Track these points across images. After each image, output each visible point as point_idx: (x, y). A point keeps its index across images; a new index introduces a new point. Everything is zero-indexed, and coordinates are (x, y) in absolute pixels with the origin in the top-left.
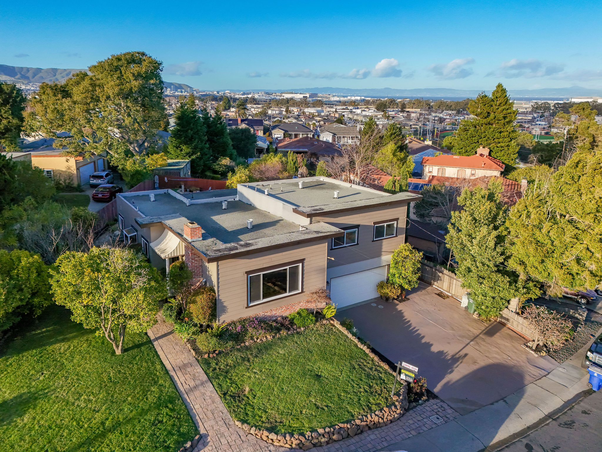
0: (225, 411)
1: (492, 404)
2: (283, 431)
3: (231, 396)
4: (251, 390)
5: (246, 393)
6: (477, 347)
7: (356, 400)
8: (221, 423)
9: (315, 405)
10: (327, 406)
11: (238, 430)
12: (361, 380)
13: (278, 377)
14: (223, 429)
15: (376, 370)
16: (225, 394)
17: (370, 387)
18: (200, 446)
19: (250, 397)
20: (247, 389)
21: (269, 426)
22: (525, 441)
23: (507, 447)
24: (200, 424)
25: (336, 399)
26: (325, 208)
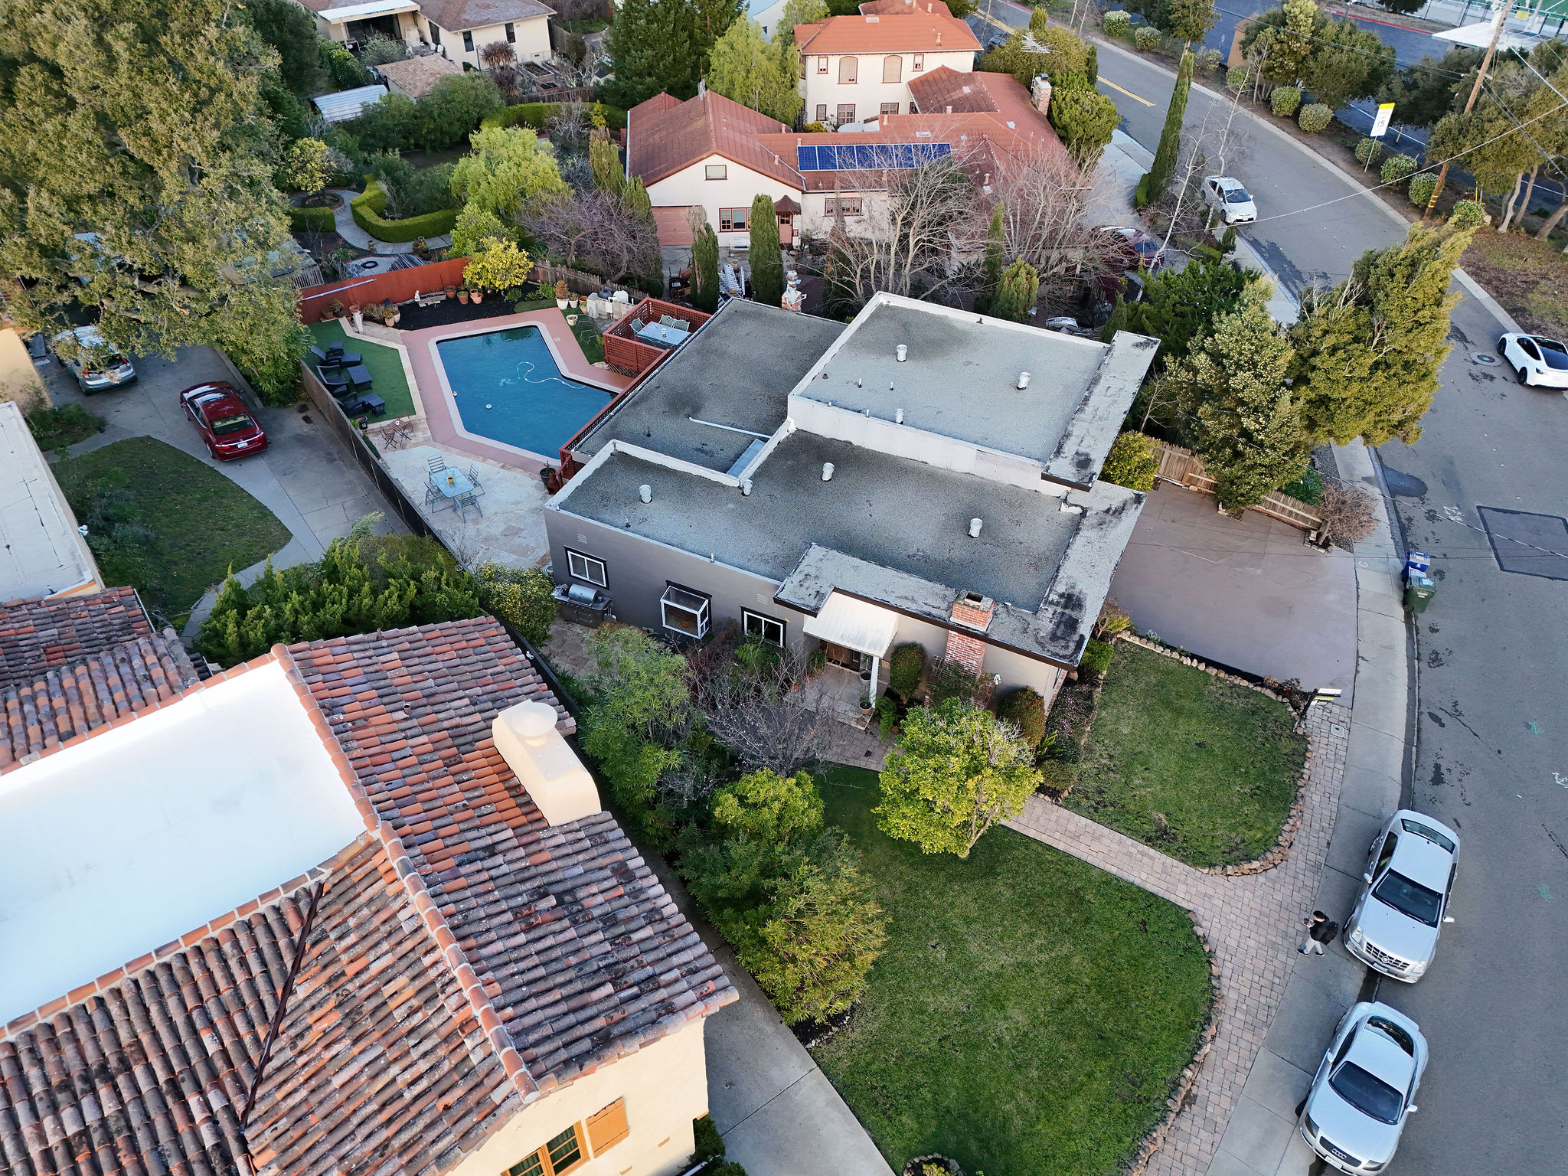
0: (1176, 862)
1: (1357, 672)
2: (1256, 851)
3: (1157, 838)
4: (1166, 815)
5: (1165, 822)
8: (1190, 881)
9: (1246, 793)
10: (1258, 788)
11: (1213, 879)
14: (1201, 887)
15: (1240, 695)
16: (1150, 839)
18: (1203, 924)
19: (1178, 827)
20: (1161, 816)
21: (1237, 854)
22: (1424, 710)
23: (1418, 729)
24: (1174, 898)
26: (1082, 450)
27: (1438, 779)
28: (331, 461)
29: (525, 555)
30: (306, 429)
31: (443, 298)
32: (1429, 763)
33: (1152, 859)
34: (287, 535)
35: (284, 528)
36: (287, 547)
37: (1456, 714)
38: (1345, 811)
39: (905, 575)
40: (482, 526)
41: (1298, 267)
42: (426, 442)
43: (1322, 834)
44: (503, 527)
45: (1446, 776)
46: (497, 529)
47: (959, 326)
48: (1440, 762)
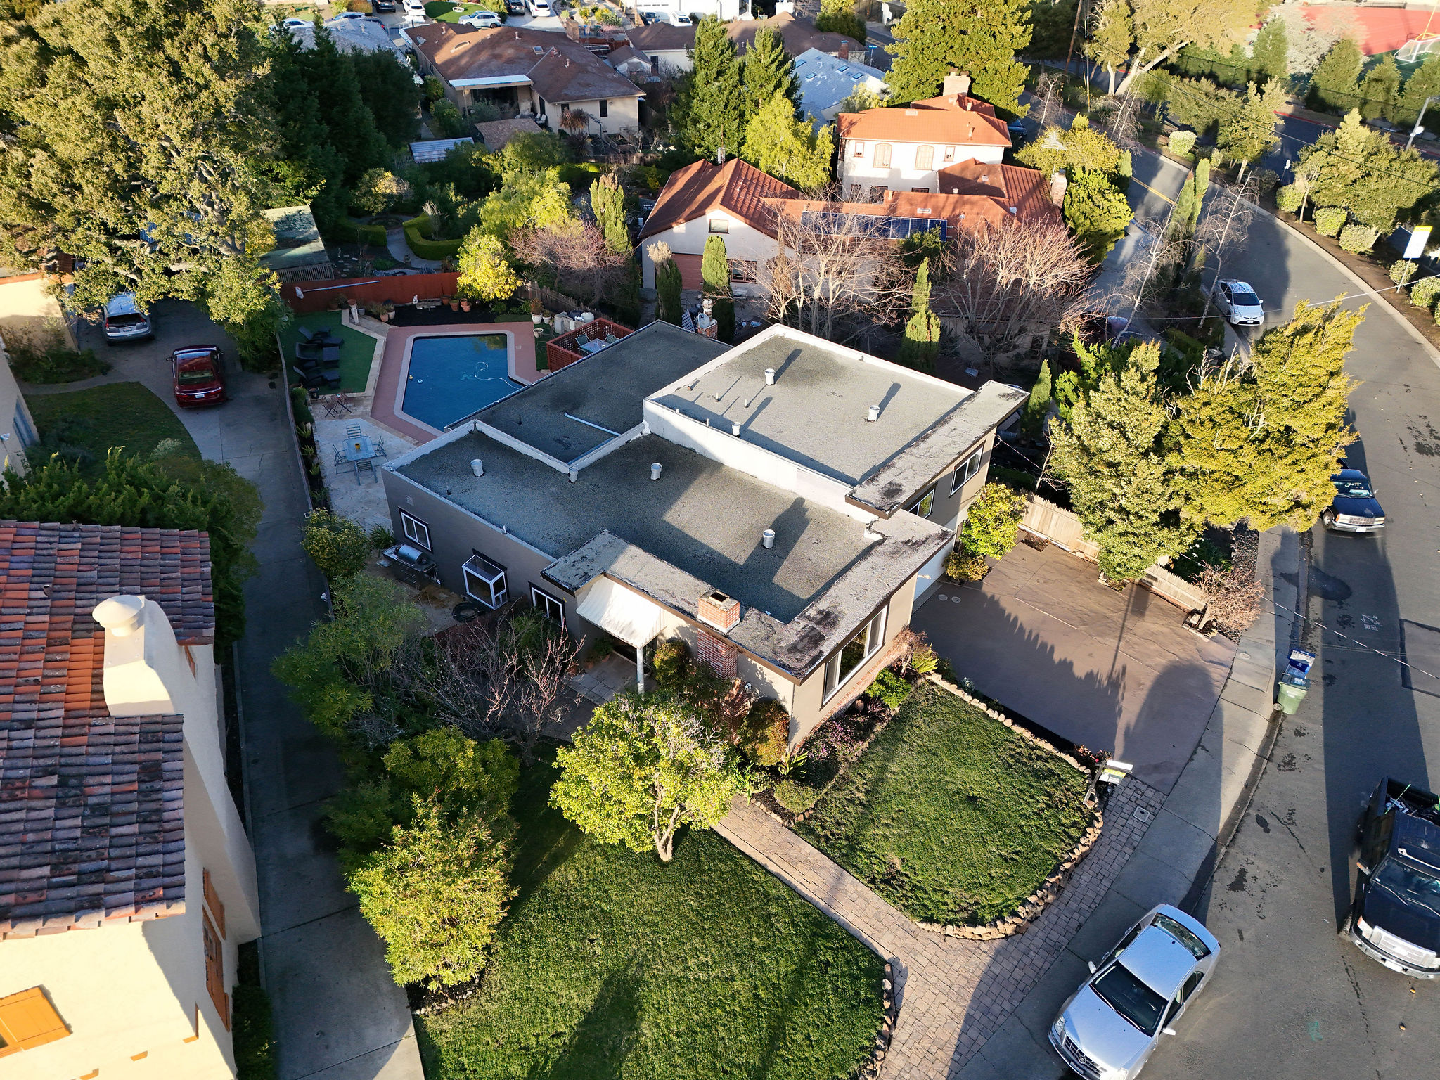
0: (893, 910)
1: (1191, 759)
2: (988, 917)
3: (882, 881)
4: (903, 860)
5: (898, 867)
6: (1130, 651)
7: (1045, 827)
8: (900, 932)
9: (1001, 855)
10: (1016, 853)
11: (928, 935)
12: (1032, 786)
13: (924, 823)
14: (910, 941)
15: (1038, 757)
16: (873, 881)
17: (1049, 795)
18: (898, 980)
19: (911, 875)
20: (897, 861)
21: (964, 915)
22: (1253, 813)
23: (1237, 831)
24: (875, 945)
25: (1020, 835)
26: (897, 481)
27: (1238, 885)
28: (273, 420)
30: (267, 392)
31: (438, 304)
32: (1233, 866)
33: (868, 901)
37: (1289, 822)
38: (1113, 896)
39: (678, 571)
42: (363, 415)
43: (1076, 916)
45: (1249, 883)
47: (840, 361)
48: (1246, 867)
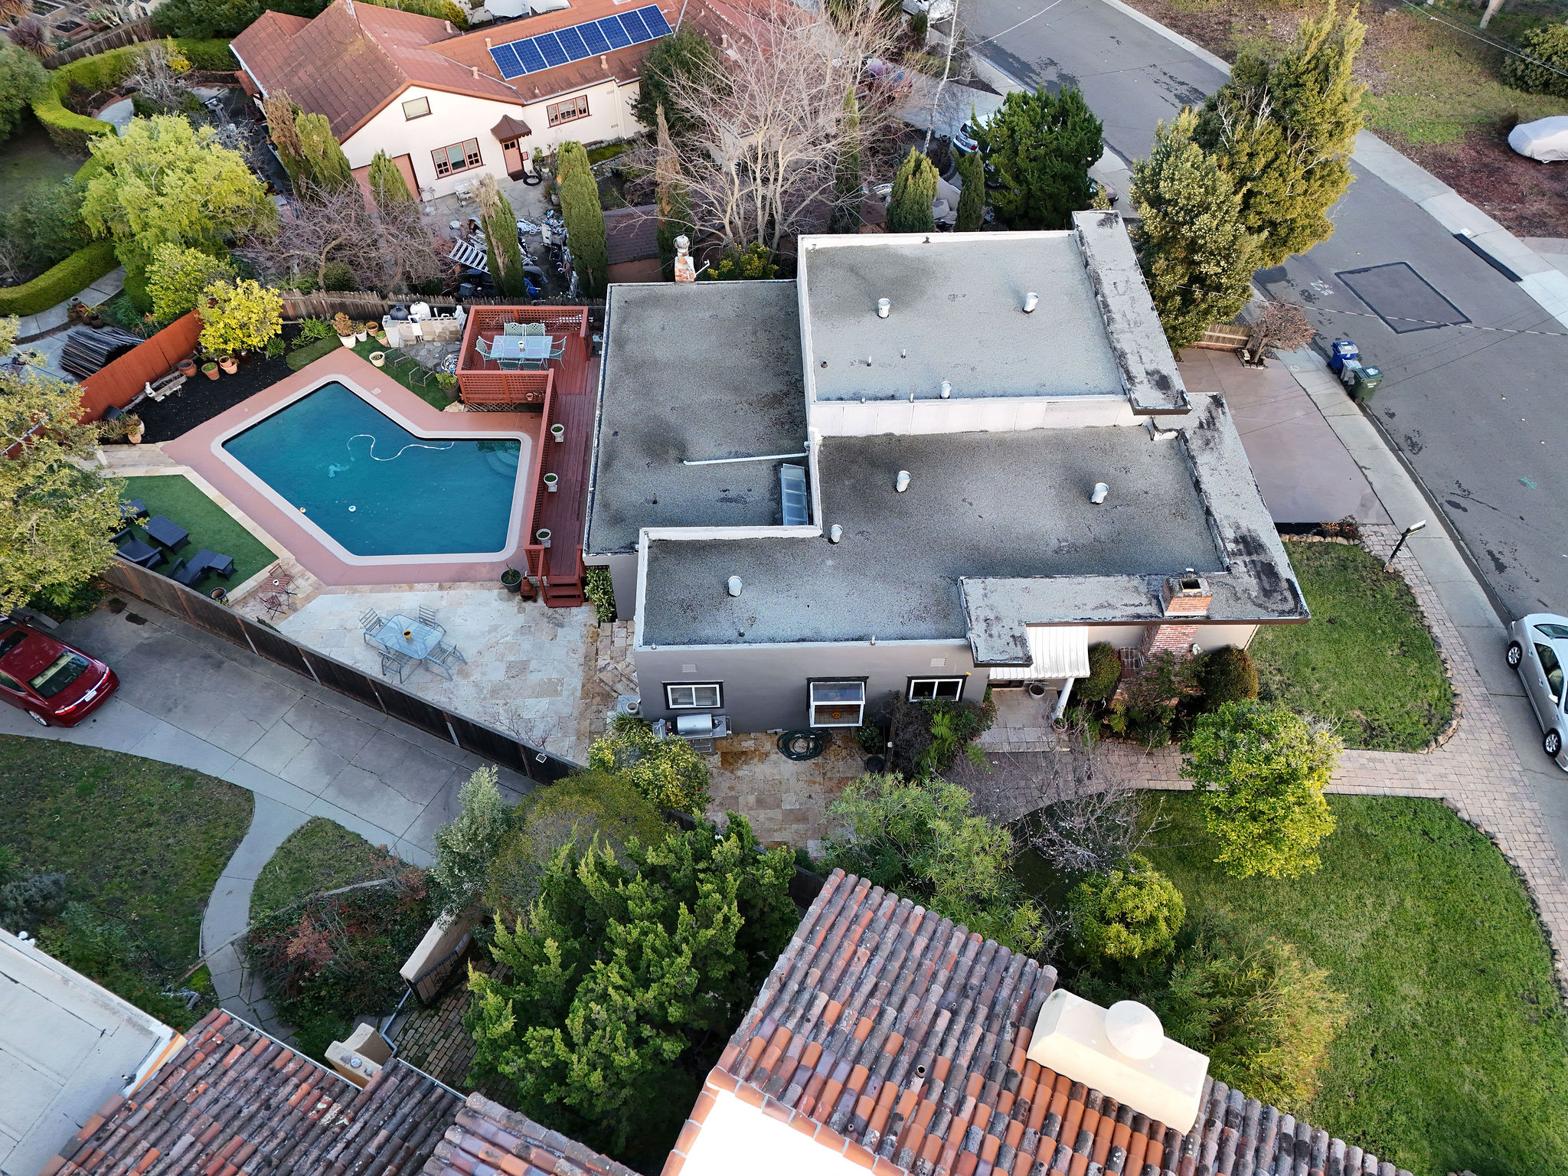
0: (1400, 756)
1: (1370, 483)
3: (1371, 737)
4: (1361, 709)
5: (1366, 717)
8: (1422, 769)
11: (1436, 756)
16: (1367, 743)
19: (1376, 716)
21: (1435, 721)
22: (1442, 501)
23: (1453, 523)
24: (1423, 793)
26: (1151, 367)
27: (1501, 568)
28: (218, 666)
29: (556, 693)
30: (143, 634)
31: (183, 379)
32: (1482, 553)
33: (1382, 761)
34: (248, 796)
35: (231, 786)
36: (257, 810)
37: (1466, 494)
38: (1464, 631)
39: (1080, 579)
40: (476, 676)
41: (1023, 59)
42: (317, 591)
43: (1466, 665)
44: (502, 667)
45: (1503, 560)
46: (497, 674)
47: (906, 252)
48: (1489, 548)
